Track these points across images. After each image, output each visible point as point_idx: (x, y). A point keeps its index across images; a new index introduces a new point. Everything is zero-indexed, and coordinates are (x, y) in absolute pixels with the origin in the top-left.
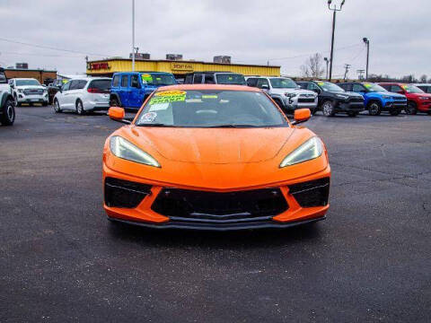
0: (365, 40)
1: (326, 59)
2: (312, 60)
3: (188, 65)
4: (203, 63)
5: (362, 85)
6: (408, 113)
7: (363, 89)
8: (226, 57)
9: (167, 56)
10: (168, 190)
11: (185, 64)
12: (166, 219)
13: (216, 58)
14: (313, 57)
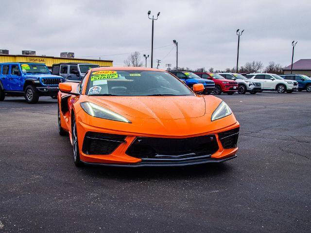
0: (175, 41)
1: (145, 55)
2: (132, 57)
3: (41, 59)
4: (53, 58)
5: (183, 74)
6: (215, 94)
7: (184, 76)
8: (70, 53)
9: (23, 52)
10: (140, 139)
11: (38, 59)
12: (139, 160)
13: (62, 54)
14: (133, 54)
